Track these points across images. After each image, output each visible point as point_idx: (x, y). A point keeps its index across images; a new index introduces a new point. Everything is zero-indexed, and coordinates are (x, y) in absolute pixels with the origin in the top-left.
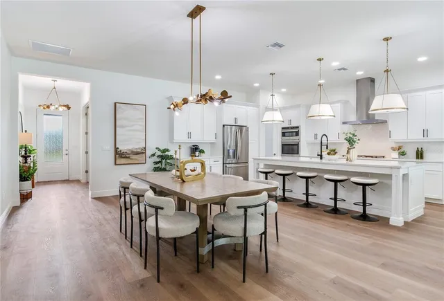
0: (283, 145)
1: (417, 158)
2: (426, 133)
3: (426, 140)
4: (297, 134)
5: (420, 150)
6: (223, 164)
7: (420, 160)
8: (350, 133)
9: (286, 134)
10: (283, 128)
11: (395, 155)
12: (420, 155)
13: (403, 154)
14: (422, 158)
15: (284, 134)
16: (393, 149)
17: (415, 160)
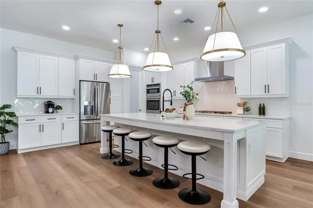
0: (148, 101)
1: (260, 114)
2: (267, 88)
3: (267, 95)
4: (158, 91)
5: (262, 106)
6: (80, 120)
7: (262, 117)
8: (188, 87)
9: (150, 91)
10: (148, 86)
11: (240, 111)
12: (262, 111)
13: (247, 110)
14: (264, 114)
15: (148, 91)
16: (239, 105)
17: (258, 116)
